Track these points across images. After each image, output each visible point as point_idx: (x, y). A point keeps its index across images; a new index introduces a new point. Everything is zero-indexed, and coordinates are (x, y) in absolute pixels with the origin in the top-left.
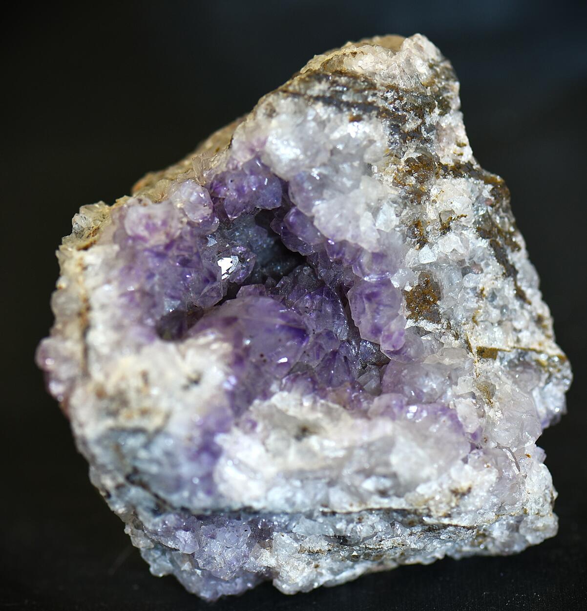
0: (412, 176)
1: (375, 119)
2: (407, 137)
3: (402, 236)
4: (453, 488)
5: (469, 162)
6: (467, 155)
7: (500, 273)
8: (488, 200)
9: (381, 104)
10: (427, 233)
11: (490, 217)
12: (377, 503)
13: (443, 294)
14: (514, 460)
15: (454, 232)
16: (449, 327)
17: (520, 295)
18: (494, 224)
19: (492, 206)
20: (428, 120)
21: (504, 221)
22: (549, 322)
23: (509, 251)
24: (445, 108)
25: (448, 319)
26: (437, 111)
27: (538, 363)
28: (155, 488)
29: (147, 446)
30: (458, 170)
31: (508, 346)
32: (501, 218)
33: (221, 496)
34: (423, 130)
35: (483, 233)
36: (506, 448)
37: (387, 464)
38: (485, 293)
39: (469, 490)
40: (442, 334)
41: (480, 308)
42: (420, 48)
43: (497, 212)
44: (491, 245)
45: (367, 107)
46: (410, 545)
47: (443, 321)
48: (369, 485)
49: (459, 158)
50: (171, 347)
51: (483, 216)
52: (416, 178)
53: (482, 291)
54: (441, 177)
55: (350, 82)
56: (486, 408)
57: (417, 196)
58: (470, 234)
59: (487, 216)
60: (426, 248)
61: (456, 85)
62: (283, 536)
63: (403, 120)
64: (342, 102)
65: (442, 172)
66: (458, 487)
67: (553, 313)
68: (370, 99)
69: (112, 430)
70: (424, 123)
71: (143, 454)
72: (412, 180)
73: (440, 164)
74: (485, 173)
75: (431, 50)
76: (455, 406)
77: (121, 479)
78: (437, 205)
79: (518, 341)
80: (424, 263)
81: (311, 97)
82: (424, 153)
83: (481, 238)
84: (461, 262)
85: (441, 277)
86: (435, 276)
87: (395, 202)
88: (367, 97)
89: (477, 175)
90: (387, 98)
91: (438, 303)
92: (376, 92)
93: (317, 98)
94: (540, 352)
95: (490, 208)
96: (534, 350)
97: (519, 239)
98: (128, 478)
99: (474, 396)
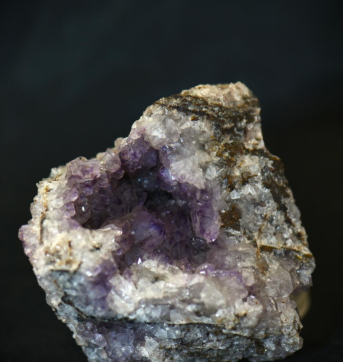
0: (227, 152)
1: (206, 120)
2: (226, 131)
3: (219, 183)
4: (236, 313)
5: (262, 149)
6: (262, 145)
7: (276, 207)
8: (270, 168)
9: (210, 113)
10: (234, 182)
11: (271, 177)
12: (195, 320)
13: (242, 216)
14: (274, 303)
15: (250, 184)
16: (245, 233)
17: (288, 221)
18: (273, 181)
19: (273, 172)
20: (239, 125)
21: (280, 181)
22: (305, 237)
23: (282, 197)
24: (250, 120)
25: (244, 229)
26: (245, 121)
27: (297, 257)
28: (76, 305)
29: (70, 280)
30: (255, 152)
31: (279, 246)
32: (278, 179)
33: (110, 310)
34: (235, 129)
35: (266, 185)
36: (271, 297)
37: (199, 298)
38: (267, 217)
39: (245, 315)
40: (240, 237)
41: (263, 225)
42: (238, 88)
43: (276, 176)
44: (271, 192)
45: (202, 114)
46: (218, 347)
47: (241, 230)
48: (190, 308)
49: (256, 146)
50: (88, 231)
51: (267, 177)
52: (229, 153)
53: (266, 216)
54: (244, 154)
55: (193, 100)
56: (260, 275)
57: (229, 163)
58: (260, 186)
59: (270, 177)
60: (234, 191)
61: (259, 110)
62: (150, 338)
63: (223, 122)
64: (188, 110)
65: (244, 151)
66: (239, 313)
67: (307, 232)
68: (204, 109)
69: (52, 270)
70: (236, 126)
71: (68, 285)
72: (227, 154)
73: (244, 148)
74: (271, 155)
75: (245, 91)
76: (242, 272)
77: (60, 300)
78: (241, 169)
79: (285, 244)
80: (233, 199)
81: (171, 106)
82: (234, 141)
83: (265, 188)
84: (253, 200)
85: (241, 206)
86: (238, 206)
87: (216, 165)
88: (202, 108)
89: (266, 156)
90: (215, 110)
91: (240, 220)
92: (207, 106)
93: (174, 107)
94: (298, 252)
95: (271, 174)
96: (295, 251)
97: (289, 191)
98: (63, 299)
99: (253, 268)
